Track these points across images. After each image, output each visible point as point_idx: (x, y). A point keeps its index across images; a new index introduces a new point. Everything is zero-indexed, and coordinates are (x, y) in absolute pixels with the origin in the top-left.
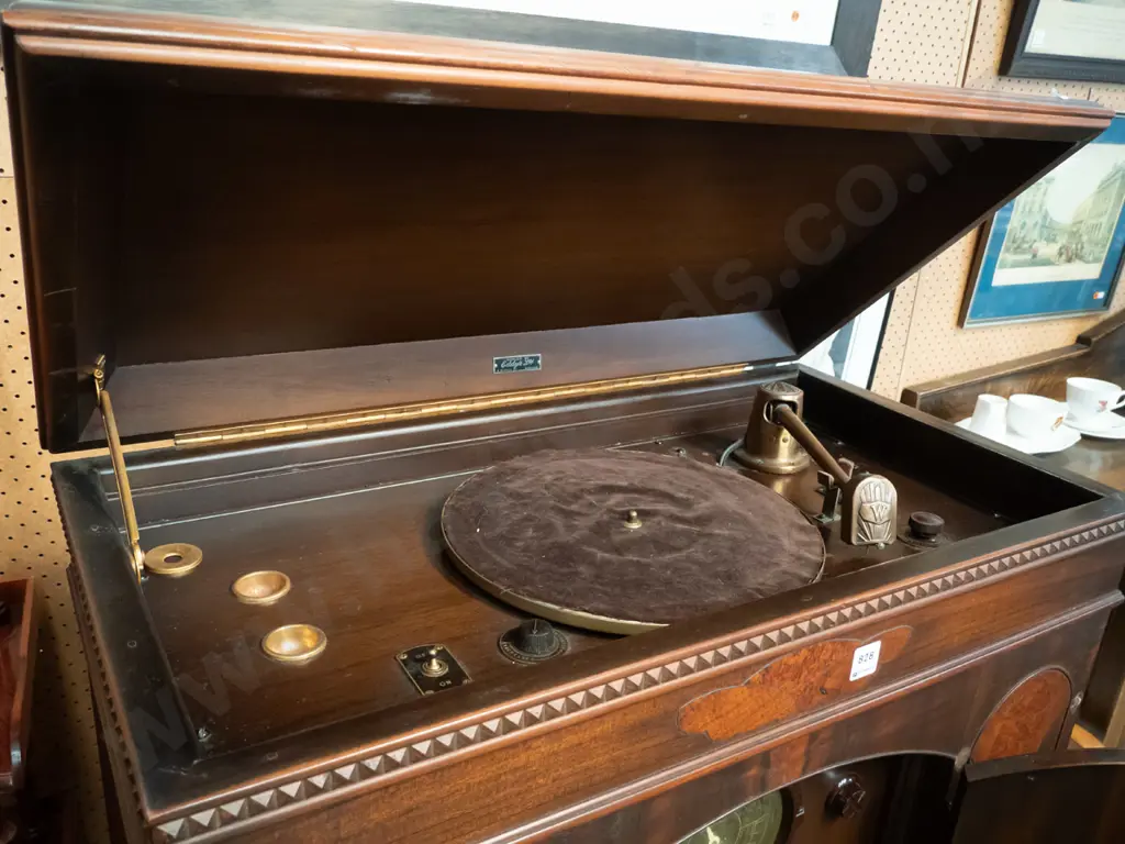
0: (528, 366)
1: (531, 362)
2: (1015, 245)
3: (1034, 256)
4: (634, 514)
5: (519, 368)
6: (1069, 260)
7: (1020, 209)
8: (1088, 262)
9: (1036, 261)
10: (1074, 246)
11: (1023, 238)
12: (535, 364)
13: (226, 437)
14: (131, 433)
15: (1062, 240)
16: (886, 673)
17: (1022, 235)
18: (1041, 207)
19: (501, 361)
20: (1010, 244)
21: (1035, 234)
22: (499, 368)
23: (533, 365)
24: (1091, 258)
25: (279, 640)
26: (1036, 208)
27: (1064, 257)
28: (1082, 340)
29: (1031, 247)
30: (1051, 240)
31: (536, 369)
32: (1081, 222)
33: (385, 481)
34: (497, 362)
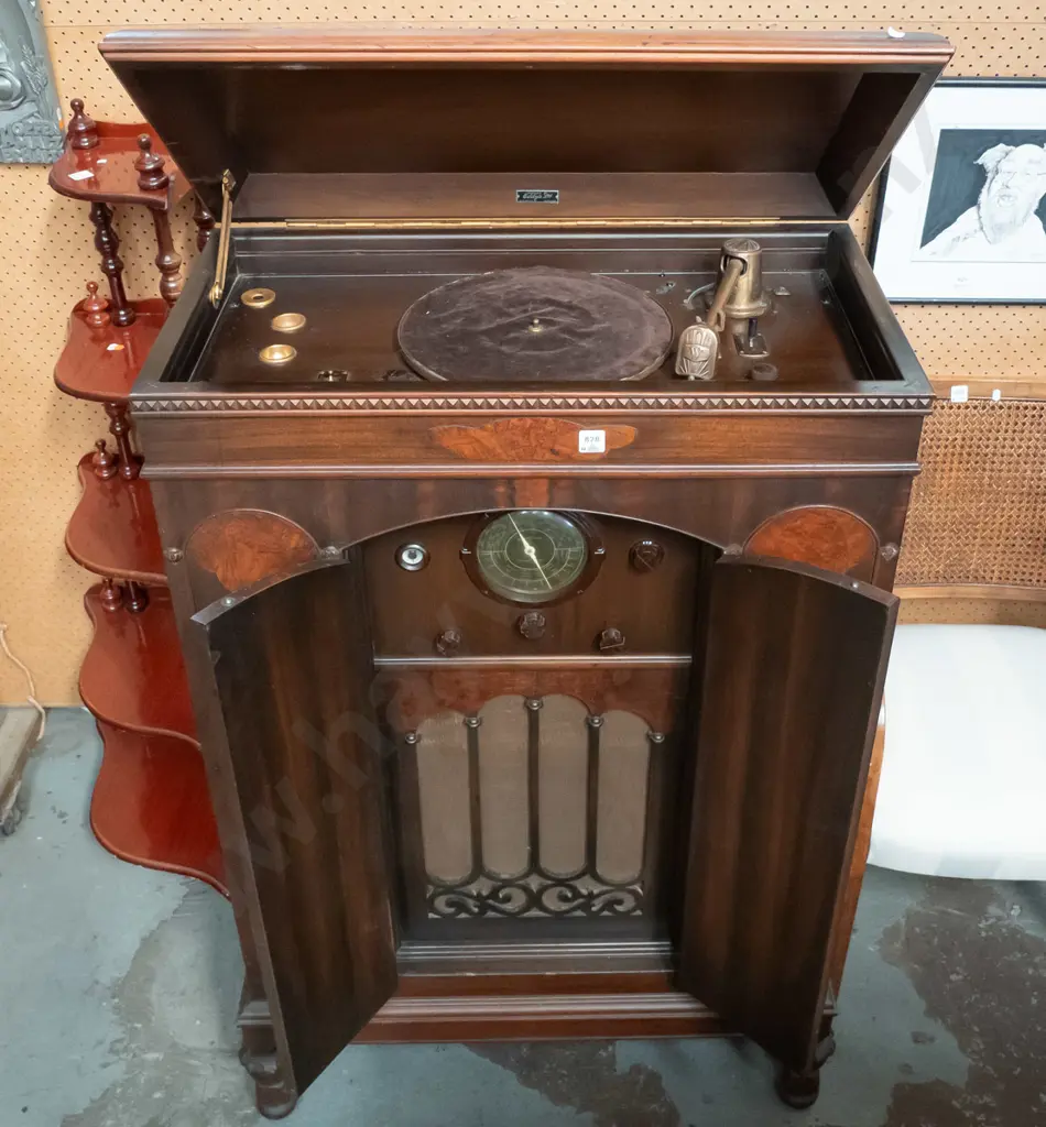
0: (547, 199)
1: (550, 196)
4: (536, 321)
5: (538, 200)
12: (553, 198)
13: (320, 225)
14: (240, 216)
16: (609, 457)
19: (523, 194)
22: (521, 198)
23: (551, 199)
25: (272, 353)
31: (554, 202)
33: (423, 271)
34: (519, 193)
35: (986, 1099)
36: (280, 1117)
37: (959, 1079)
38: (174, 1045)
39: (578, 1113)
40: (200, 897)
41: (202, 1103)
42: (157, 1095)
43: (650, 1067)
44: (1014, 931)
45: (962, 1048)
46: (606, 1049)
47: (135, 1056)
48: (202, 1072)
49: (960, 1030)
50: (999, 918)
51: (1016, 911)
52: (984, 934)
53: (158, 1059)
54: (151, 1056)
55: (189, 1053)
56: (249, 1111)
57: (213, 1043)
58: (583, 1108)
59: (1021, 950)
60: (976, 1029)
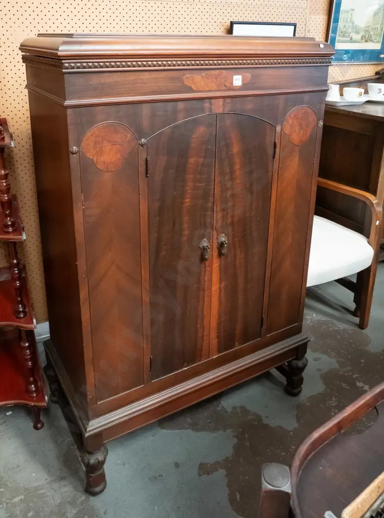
2: (343, 34)
3: (351, 39)
6: (367, 41)
7: (342, 19)
8: (374, 42)
9: (352, 41)
10: (367, 36)
11: (345, 32)
15: (362, 33)
17: (345, 30)
18: (351, 19)
20: (340, 33)
21: (350, 30)
24: (376, 41)
26: (349, 20)
27: (364, 40)
28: (377, 73)
29: (349, 35)
30: (358, 33)
32: (369, 26)
35: (348, 368)
36: (102, 491)
37: (337, 366)
38: (26, 489)
39: (224, 432)
40: (5, 424)
41: (56, 506)
42: (30, 514)
43: (239, 405)
44: (318, 321)
45: (329, 357)
46: (219, 406)
47: (7, 504)
48: (48, 494)
49: (325, 352)
50: (311, 319)
51: (314, 315)
52: (311, 325)
53: (21, 499)
54: (17, 500)
55: (37, 489)
56: (83, 498)
57: (46, 480)
58: (225, 429)
59: (325, 325)
60: (329, 350)
